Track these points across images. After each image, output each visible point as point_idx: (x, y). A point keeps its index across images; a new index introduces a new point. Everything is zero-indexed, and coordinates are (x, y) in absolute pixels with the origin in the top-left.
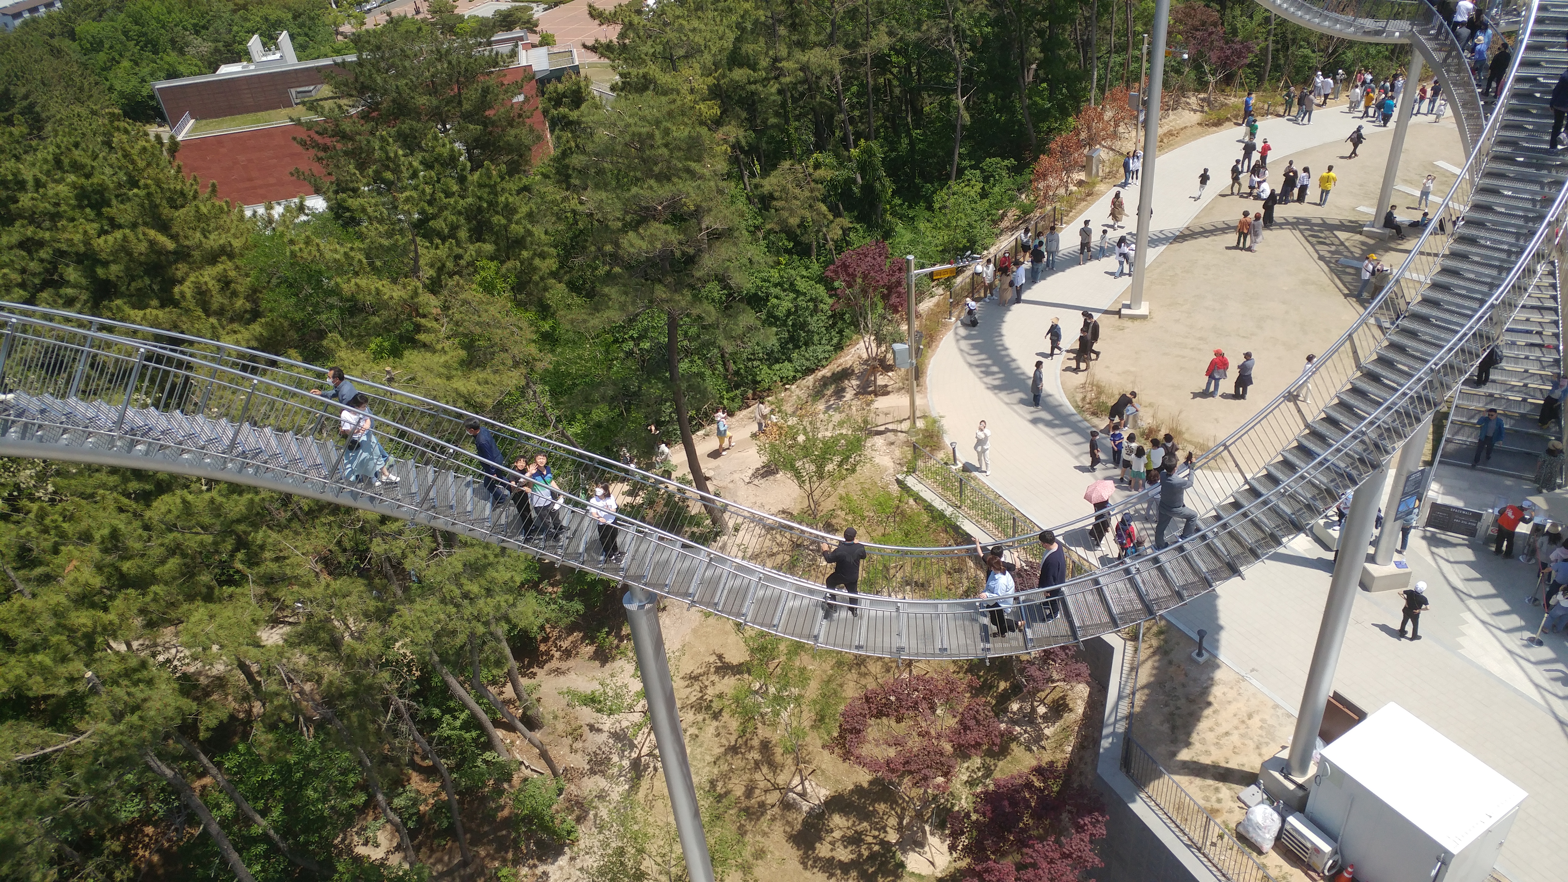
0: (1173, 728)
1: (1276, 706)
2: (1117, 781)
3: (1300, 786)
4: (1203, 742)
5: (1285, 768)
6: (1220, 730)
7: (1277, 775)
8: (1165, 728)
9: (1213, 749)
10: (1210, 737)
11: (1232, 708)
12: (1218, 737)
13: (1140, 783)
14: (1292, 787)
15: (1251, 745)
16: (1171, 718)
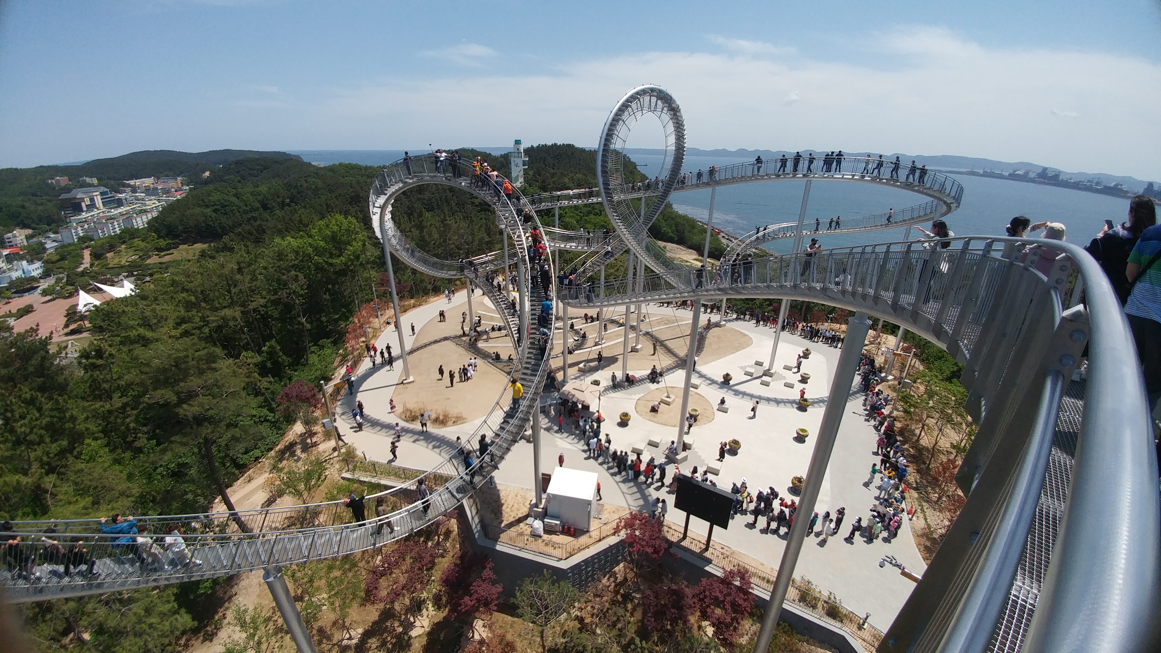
0: (495, 514)
1: (522, 489)
2: (487, 543)
3: (543, 508)
4: (507, 513)
5: (536, 505)
6: (510, 506)
7: (535, 509)
8: (493, 516)
9: (511, 513)
10: (508, 510)
11: (510, 497)
12: (511, 508)
13: (496, 539)
14: (540, 510)
15: (522, 505)
16: (492, 511)
